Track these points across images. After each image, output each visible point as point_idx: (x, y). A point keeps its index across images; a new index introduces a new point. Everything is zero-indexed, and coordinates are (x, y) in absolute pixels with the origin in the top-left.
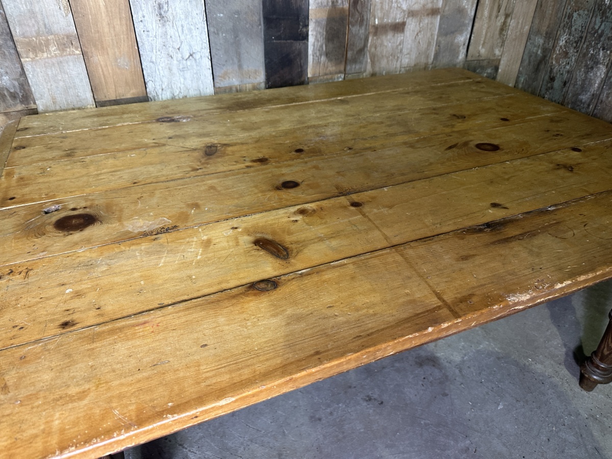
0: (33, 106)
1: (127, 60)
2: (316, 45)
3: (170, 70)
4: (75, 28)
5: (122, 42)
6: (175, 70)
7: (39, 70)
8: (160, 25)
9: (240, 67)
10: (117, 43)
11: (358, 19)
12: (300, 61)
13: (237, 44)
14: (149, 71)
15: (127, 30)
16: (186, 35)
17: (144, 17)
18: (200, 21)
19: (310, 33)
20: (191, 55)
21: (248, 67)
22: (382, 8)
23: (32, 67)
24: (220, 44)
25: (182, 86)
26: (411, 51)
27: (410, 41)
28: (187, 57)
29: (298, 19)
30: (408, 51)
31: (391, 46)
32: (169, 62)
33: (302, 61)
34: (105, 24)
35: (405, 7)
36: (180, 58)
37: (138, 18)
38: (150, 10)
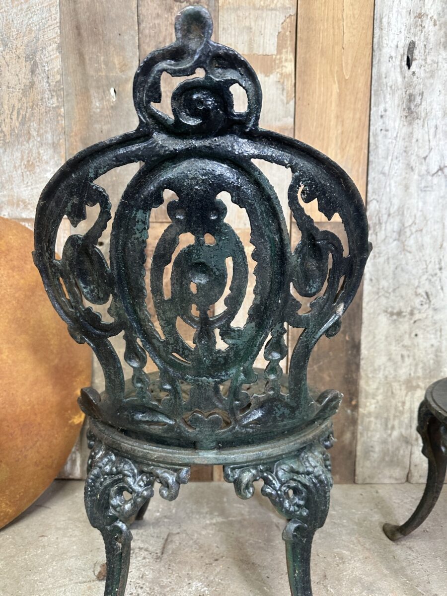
3: (407, 187)
4: (292, 120)
5: (349, 141)
6: (413, 189)
8: (405, 123)
10: (342, 143)
14: (376, 186)
16: (440, 140)
17: (385, 111)
20: (441, 169)
25: (419, 214)
28: (435, 170)
32: (407, 176)
34: (332, 116)
36: (423, 172)
37: (377, 111)
38: (396, 102)
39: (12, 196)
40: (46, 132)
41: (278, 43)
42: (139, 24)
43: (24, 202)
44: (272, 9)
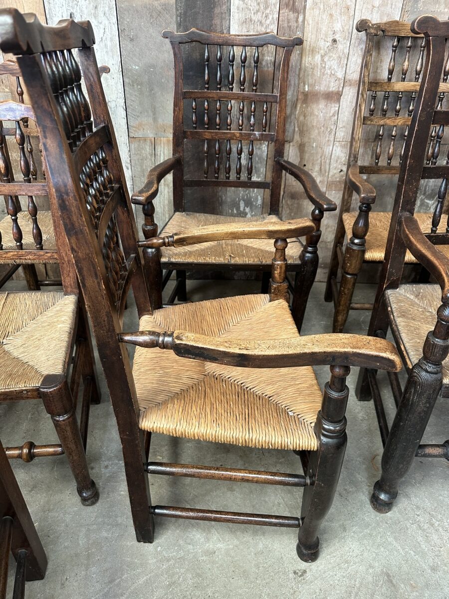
9: (155, 120)
13: (152, 97)
18: (116, 71)
21: (163, 120)
22: (313, 74)
24: (135, 95)
26: (347, 123)
27: (346, 113)
30: (344, 124)
31: (323, 116)
35: (340, 75)
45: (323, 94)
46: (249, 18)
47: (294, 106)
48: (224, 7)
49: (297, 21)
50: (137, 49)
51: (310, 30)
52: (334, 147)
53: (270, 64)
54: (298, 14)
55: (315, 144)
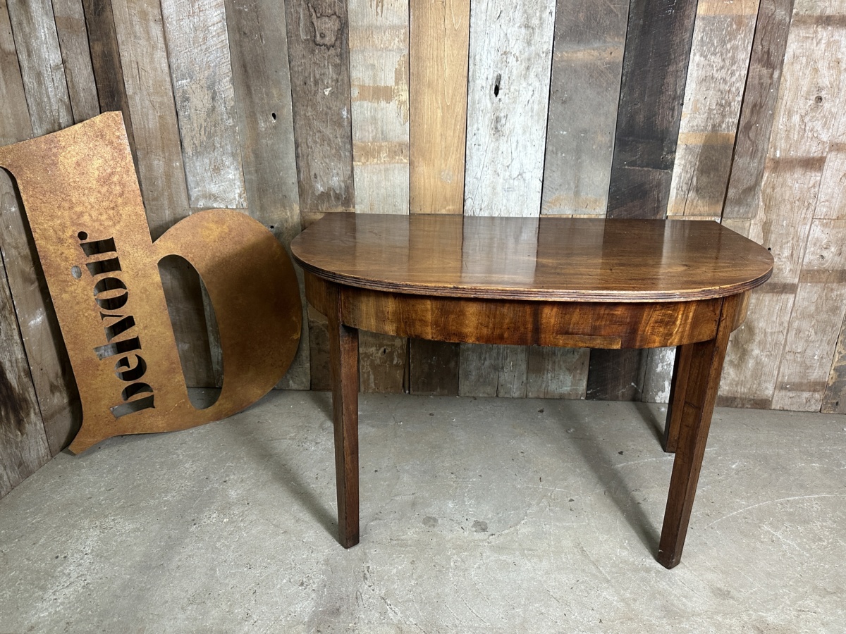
0: (351, 210)
1: (451, 173)
2: (682, 177)
3: (494, 188)
4: (408, 137)
5: (451, 154)
6: (499, 188)
7: (366, 175)
8: (494, 140)
9: (577, 193)
10: (445, 155)
11: (749, 149)
12: (658, 194)
13: (578, 166)
14: (471, 188)
15: (458, 142)
16: (520, 151)
17: (478, 130)
18: (539, 138)
19: (676, 162)
20: (520, 174)
21: (587, 194)
22: (788, 137)
23: (361, 171)
24: (557, 165)
25: (504, 208)
26: (833, 197)
27: (831, 184)
28: (516, 176)
29: (662, 142)
30: (827, 198)
31: (799, 188)
32: (494, 180)
33: (660, 195)
34: (438, 134)
35: (825, 137)
36: (507, 177)
37: (472, 130)
38: (487, 123)
39: (205, 191)
40: (226, 144)
41: (396, 76)
42: (290, 62)
43: (214, 195)
44: (390, 50)
45: (800, 161)
46: (709, 76)
47: (761, 174)
48: (681, 64)
49: (771, 77)
50: (569, 113)
51: (788, 86)
52: (813, 225)
53: (732, 127)
54: (774, 70)
55: (785, 222)
